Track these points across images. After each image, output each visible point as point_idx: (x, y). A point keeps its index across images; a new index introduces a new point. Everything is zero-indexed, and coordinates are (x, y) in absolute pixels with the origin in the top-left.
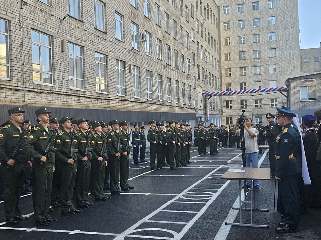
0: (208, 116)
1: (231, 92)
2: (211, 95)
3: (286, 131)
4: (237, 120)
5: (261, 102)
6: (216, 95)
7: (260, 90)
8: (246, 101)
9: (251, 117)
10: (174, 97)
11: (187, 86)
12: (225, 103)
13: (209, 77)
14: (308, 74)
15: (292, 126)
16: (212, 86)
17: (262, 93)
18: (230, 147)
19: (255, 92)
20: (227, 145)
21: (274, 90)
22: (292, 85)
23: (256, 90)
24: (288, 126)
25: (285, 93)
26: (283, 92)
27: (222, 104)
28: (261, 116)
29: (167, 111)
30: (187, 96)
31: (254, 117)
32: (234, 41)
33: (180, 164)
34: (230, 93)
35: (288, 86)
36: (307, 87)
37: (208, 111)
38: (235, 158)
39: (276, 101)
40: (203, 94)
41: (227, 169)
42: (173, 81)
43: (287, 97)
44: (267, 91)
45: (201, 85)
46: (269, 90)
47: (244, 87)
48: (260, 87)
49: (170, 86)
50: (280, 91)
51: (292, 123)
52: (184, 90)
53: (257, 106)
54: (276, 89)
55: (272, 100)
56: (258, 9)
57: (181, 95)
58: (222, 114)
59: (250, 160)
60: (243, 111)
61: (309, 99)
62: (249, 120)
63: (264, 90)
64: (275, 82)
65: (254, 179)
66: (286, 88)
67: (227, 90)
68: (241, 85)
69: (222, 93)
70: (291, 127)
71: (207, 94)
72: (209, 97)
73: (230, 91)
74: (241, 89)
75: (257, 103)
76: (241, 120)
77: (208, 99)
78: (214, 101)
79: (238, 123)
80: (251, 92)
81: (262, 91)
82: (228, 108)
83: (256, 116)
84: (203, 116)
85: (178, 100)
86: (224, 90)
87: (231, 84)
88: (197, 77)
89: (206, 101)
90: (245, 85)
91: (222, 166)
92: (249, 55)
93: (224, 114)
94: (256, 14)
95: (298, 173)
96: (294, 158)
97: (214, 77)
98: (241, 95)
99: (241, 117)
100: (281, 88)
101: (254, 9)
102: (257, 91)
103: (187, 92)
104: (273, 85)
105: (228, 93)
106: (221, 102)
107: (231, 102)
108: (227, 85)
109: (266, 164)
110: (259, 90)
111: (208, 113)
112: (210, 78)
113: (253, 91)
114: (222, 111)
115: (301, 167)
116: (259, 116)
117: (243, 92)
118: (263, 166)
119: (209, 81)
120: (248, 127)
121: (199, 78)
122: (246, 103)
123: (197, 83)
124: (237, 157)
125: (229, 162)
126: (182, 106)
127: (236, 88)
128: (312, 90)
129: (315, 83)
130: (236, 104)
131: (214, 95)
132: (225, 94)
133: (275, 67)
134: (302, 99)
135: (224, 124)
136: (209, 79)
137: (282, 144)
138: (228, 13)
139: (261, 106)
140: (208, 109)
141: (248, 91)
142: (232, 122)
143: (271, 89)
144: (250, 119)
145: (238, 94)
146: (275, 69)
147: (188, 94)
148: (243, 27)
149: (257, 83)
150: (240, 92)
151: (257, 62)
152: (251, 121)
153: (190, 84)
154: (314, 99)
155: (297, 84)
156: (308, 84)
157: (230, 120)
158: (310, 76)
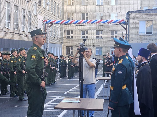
0: (48, 45)
1: (73, 22)
2: (52, 24)
3: (120, 62)
4: (78, 49)
5: (101, 33)
7: (102, 22)
8: (87, 31)
9: (92, 48)
10: (13, 23)
11: (27, 12)
12: (66, 32)
13: (50, 4)
14: (147, 8)
15: (127, 57)
16: (54, 13)
17: (103, 24)
18: (69, 78)
19: (97, 23)
20: (65, 76)
21: (115, 22)
22: (132, 18)
23: (97, 21)
24: (123, 57)
26: (123, 25)
27: (63, 33)
28: (102, 48)
29: (6, 38)
30: (27, 23)
31: (95, 48)
33: (15, 94)
34: (71, 23)
35: (128, 19)
36: (145, 21)
37: (48, 39)
38: (73, 89)
39: (116, 33)
40: (44, 21)
41: (62, 100)
42: (12, 6)
43: (126, 29)
44: (108, 23)
45: (42, 11)
46: (110, 22)
47: (86, 17)
48: (101, 19)
49: (9, 11)
50: (120, 23)
51: (127, 55)
52: (23, 16)
53: (98, 37)
54: (117, 21)
55: (112, 32)
57: (20, 21)
58: (62, 43)
59: (87, 91)
60: (85, 40)
61: (147, 33)
62: (89, 50)
63: (106, 22)
64: (116, 14)
65: (88, 110)
66: (126, 20)
67: (69, 19)
68: (83, 14)
69: (63, 22)
70: (126, 59)
71: (48, 22)
72: (50, 25)
73: (71, 20)
74: (83, 18)
75: (98, 34)
76: (82, 49)
77: (48, 28)
78: (55, 29)
79: (78, 53)
80: (93, 23)
81: (103, 23)
82: (68, 37)
83: (97, 48)
85: (17, 27)
86: (66, 18)
87: (73, 14)
88: (38, 4)
89: (47, 29)
90: (87, 15)
91: (59, 97)
93: (65, 44)
95: (129, 103)
96: (127, 89)
97: (57, 5)
98: (82, 24)
99: (82, 46)
100: (122, 21)
102: (99, 22)
103: (27, 19)
104: (114, 17)
105: (69, 22)
106: (62, 31)
107: (72, 31)
108: (69, 14)
109: (102, 95)
110: (100, 21)
111: (49, 42)
112: (52, 5)
113: (94, 22)
114: (62, 40)
115: (133, 97)
116: (99, 48)
117: (85, 22)
118: (99, 97)
119: (50, 8)
120: (88, 57)
121: (40, 4)
122: (87, 33)
123: (38, 10)
124: (74, 88)
125: (66, 93)
126: (21, 33)
127: (77, 18)
128: (150, 24)
129: (153, 18)
130: (77, 34)
131: (56, 23)
132: (67, 22)
134: (140, 33)
135: (64, 54)
136: (50, 6)
137: (116, 75)
139: (101, 37)
140: (48, 37)
141: (89, 22)
142: (72, 52)
143: (112, 21)
144: (91, 49)
145: (79, 23)
146: (116, 2)
147: (29, 21)
149: (99, 14)
150: (81, 22)
152: (91, 52)
153: (31, 10)
154: (151, 33)
155: (136, 17)
156: (146, 18)
157: (71, 50)
158: (149, 11)
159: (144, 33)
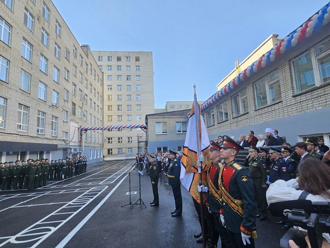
0: (83, 148)
1: (103, 128)
2: (86, 130)
6: (90, 129)
11: (50, 117)
13: (89, 116)
22: (149, 120)
23: (123, 127)
25: (145, 130)
26: (143, 129)
27: (103, 140)
31: (127, 149)
32: (115, 98)
36: (160, 122)
37: (83, 143)
40: (79, 128)
43: (146, 132)
50: (141, 127)
54: (138, 126)
56: (130, 80)
57: (33, 123)
63: (129, 127)
66: (146, 125)
69: (96, 128)
71: (83, 128)
77: (83, 134)
84: (78, 148)
88: (70, 113)
92: (124, 108)
94: (129, 83)
100: (142, 125)
101: (127, 80)
105: (101, 128)
110: (125, 126)
111: (83, 145)
112: (91, 118)
113: (120, 127)
114: (103, 145)
116: (130, 148)
119: (88, 120)
129: (166, 120)
132: (98, 129)
133: (140, 116)
134: (157, 132)
136: (88, 118)
138: (111, 80)
141: (117, 127)
143: (134, 126)
146: (140, 118)
148: (121, 90)
151: (129, 113)
153: (56, 115)
154: (166, 132)
155: (153, 120)
156: (161, 120)
157: (111, 151)
158: (163, 114)
159: (160, 132)
